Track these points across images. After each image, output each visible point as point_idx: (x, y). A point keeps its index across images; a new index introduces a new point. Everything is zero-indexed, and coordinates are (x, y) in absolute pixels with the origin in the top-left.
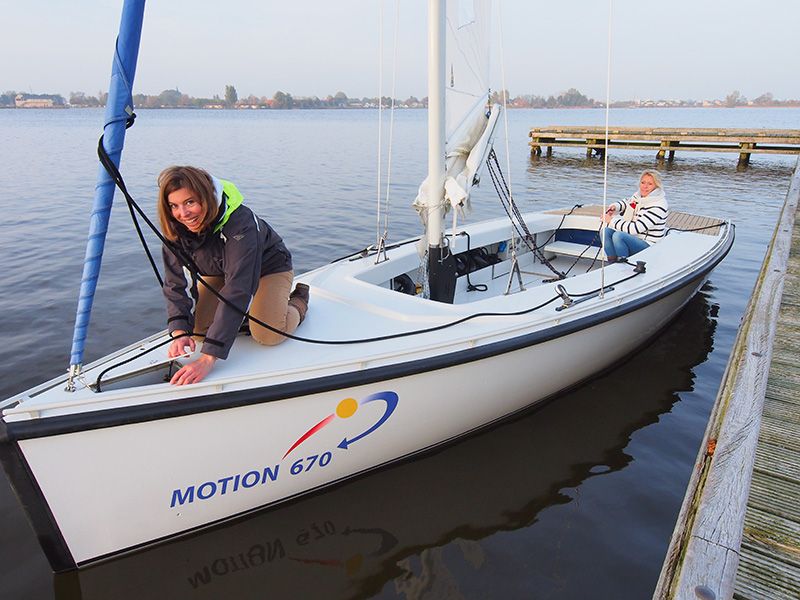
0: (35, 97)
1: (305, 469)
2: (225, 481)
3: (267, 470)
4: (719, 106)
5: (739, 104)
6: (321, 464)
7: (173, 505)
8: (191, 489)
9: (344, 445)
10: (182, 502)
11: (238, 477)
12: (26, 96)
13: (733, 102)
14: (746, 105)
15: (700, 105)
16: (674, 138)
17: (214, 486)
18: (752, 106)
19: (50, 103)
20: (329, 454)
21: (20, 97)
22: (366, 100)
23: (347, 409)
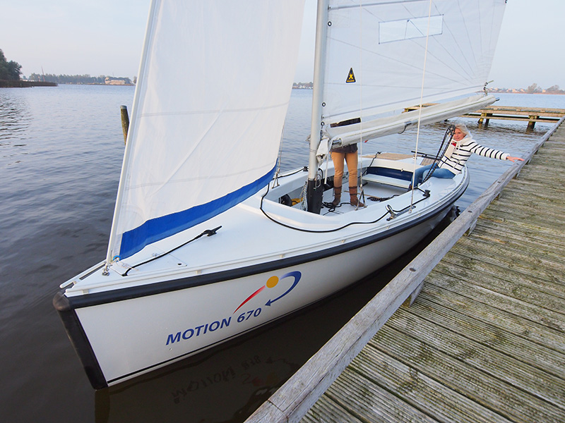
0: (115, 79)
1: (246, 318)
2: (199, 328)
3: (224, 320)
4: (522, 93)
5: (537, 92)
6: (255, 315)
7: (167, 344)
8: (179, 334)
9: (269, 304)
10: (173, 342)
11: (207, 325)
12: (111, 78)
13: (532, 90)
14: (541, 92)
15: (511, 91)
16: (489, 112)
17: (192, 331)
18: (544, 93)
19: (123, 82)
20: (260, 309)
21: (107, 79)
22: (300, 84)
23: (272, 283)
